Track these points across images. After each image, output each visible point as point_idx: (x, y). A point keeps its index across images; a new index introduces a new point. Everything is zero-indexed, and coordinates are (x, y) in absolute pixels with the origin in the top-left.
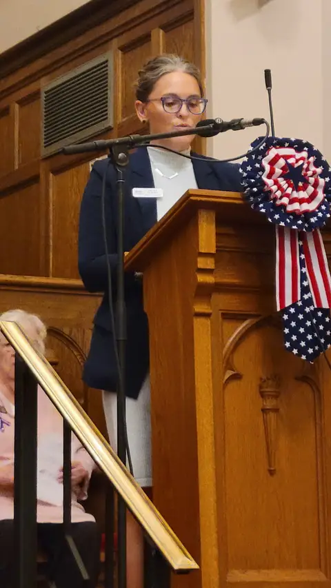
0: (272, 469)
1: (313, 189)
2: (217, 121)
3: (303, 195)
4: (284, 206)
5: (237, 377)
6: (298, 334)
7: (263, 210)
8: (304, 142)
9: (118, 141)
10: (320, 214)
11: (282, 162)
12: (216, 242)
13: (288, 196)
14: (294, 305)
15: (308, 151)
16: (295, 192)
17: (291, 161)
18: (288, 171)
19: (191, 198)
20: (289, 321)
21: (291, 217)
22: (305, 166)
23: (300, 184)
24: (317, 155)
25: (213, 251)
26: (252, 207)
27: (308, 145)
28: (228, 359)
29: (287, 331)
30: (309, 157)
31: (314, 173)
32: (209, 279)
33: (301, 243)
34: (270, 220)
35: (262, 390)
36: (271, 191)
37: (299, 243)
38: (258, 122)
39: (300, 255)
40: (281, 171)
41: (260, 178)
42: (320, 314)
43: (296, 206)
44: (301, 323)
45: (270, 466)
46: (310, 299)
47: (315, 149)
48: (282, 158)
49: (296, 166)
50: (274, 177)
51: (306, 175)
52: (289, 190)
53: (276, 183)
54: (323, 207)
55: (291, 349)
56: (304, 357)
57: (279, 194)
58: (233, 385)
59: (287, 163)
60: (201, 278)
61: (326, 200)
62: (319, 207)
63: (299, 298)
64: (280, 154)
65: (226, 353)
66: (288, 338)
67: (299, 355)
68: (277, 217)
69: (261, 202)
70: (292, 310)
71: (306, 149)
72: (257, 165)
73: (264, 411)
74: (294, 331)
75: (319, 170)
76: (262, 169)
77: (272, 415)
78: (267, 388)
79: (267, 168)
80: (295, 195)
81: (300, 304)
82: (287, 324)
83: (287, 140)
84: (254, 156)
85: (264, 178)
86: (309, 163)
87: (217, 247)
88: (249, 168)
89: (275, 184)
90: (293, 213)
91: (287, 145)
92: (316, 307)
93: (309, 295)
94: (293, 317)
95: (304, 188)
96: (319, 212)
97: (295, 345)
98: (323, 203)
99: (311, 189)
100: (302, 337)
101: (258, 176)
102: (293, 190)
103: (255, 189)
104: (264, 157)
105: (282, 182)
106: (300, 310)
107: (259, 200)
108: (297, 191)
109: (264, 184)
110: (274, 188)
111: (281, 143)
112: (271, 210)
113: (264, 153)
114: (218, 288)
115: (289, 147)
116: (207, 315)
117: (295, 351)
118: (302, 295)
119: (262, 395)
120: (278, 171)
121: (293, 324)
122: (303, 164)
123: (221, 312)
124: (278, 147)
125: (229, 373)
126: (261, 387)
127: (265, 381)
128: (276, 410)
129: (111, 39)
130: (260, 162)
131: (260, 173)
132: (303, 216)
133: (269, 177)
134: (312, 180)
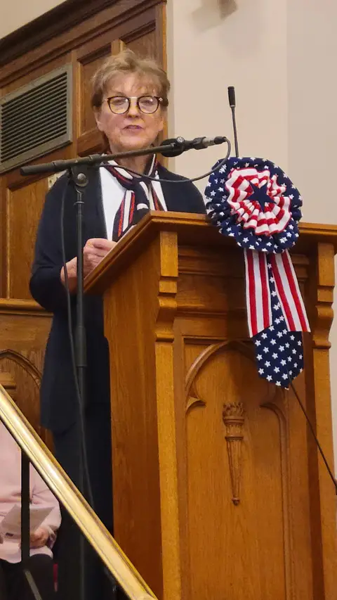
0: (236, 499)
1: (279, 208)
2: (179, 140)
3: (270, 215)
4: (252, 229)
5: (200, 404)
6: (271, 360)
7: (232, 235)
8: (264, 160)
9: (77, 162)
10: (289, 235)
11: (245, 184)
12: (179, 266)
13: (255, 217)
14: (266, 330)
15: (269, 169)
16: (262, 213)
17: (254, 181)
18: (253, 192)
19: (153, 220)
20: (261, 347)
21: (260, 239)
22: (269, 185)
23: (267, 205)
24: (279, 172)
25: (176, 274)
26: (220, 232)
27: (268, 163)
28: (191, 387)
29: (260, 357)
30: (271, 176)
31: (279, 191)
32: (171, 304)
33: (270, 266)
34: (239, 244)
35: (227, 418)
36: (237, 215)
37: (268, 266)
38: (219, 141)
39: (269, 279)
40: (246, 193)
41: (226, 202)
42: (292, 338)
43: (264, 228)
44: (274, 349)
45: (234, 496)
46: (283, 323)
47: (276, 166)
48: (245, 180)
49: (260, 186)
50: (239, 199)
51: (270, 194)
52: (256, 212)
53: (242, 205)
54: (291, 227)
55: (264, 376)
56: (278, 384)
57: (246, 216)
58: (196, 413)
59: (251, 184)
60: (163, 303)
61: (292, 219)
62: (287, 227)
63: (271, 323)
64: (243, 175)
65: (189, 379)
66: (261, 364)
67: (274, 381)
68: (246, 240)
69: (228, 226)
70: (264, 336)
71: (266, 167)
72: (221, 189)
73: (227, 439)
74: (267, 357)
75: (283, 188)
76: (227, 193)
77: (236, 444)
78: (231, 415)
79: (232, 191)
80: (263, 216)
81: (272, 328)
82: (260, 350)
83: (247, 160)
84: (216, 181)
85: (230, 201)
86: (272, 182)
87: (179, 270)
88: (213, 193)
89: (241, 207)
90: (262, 235)
91: (247, 165)
92: (289, 331)
93: (282, 318)
94: (265, 343)
95: (270, 209)
96: (287, 232)
97: (269, 371)
98: (290, 222)
99: (277, 209)
100: (275, 363)
101: (223, 201)
102: (260, 212)
103: (222, 214)
104: (226, 180)
105: (248, 204)
106: (272, 335)
107: (227, 224)
108: (264, 212)
109: (230, 207)
110: (241, 211)
111: (242, 164)
112: (240, 234)
113: (225, 176)
114: (181, 312)
115: (250, 167)
116: (170, 341)
117: (269, 378)
118: (274, 319)
119: (226, 422)
120: (243, 194)
121: (266, 350)
122: (267, 183)
123: (183, 338)
124: (238, 168)
125: (192, 400)
126: (224, 415)
127: (228, 409)
128: (241, 439)
129: (71, 50)
130: (223, 186)
131: (225, 197)
132: (271, 237)
133: (234, 200)
134: (277, 199)
